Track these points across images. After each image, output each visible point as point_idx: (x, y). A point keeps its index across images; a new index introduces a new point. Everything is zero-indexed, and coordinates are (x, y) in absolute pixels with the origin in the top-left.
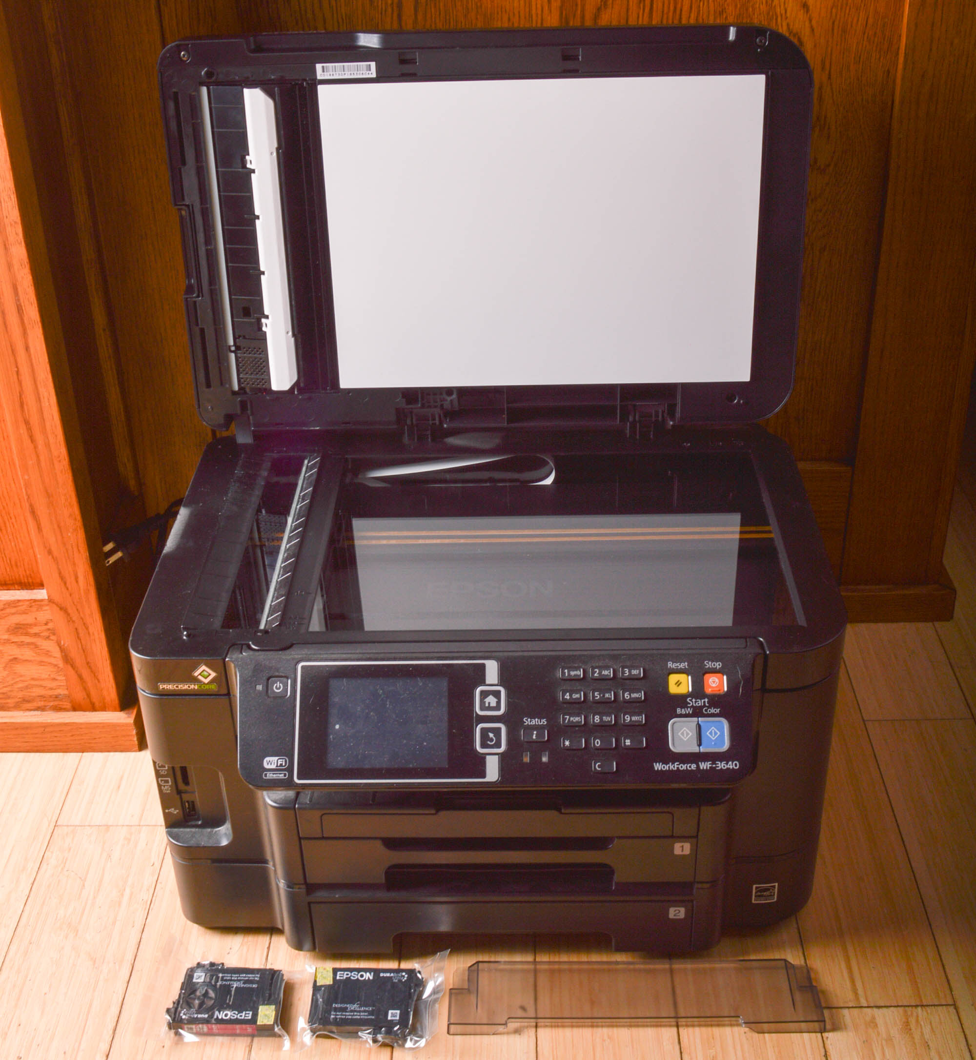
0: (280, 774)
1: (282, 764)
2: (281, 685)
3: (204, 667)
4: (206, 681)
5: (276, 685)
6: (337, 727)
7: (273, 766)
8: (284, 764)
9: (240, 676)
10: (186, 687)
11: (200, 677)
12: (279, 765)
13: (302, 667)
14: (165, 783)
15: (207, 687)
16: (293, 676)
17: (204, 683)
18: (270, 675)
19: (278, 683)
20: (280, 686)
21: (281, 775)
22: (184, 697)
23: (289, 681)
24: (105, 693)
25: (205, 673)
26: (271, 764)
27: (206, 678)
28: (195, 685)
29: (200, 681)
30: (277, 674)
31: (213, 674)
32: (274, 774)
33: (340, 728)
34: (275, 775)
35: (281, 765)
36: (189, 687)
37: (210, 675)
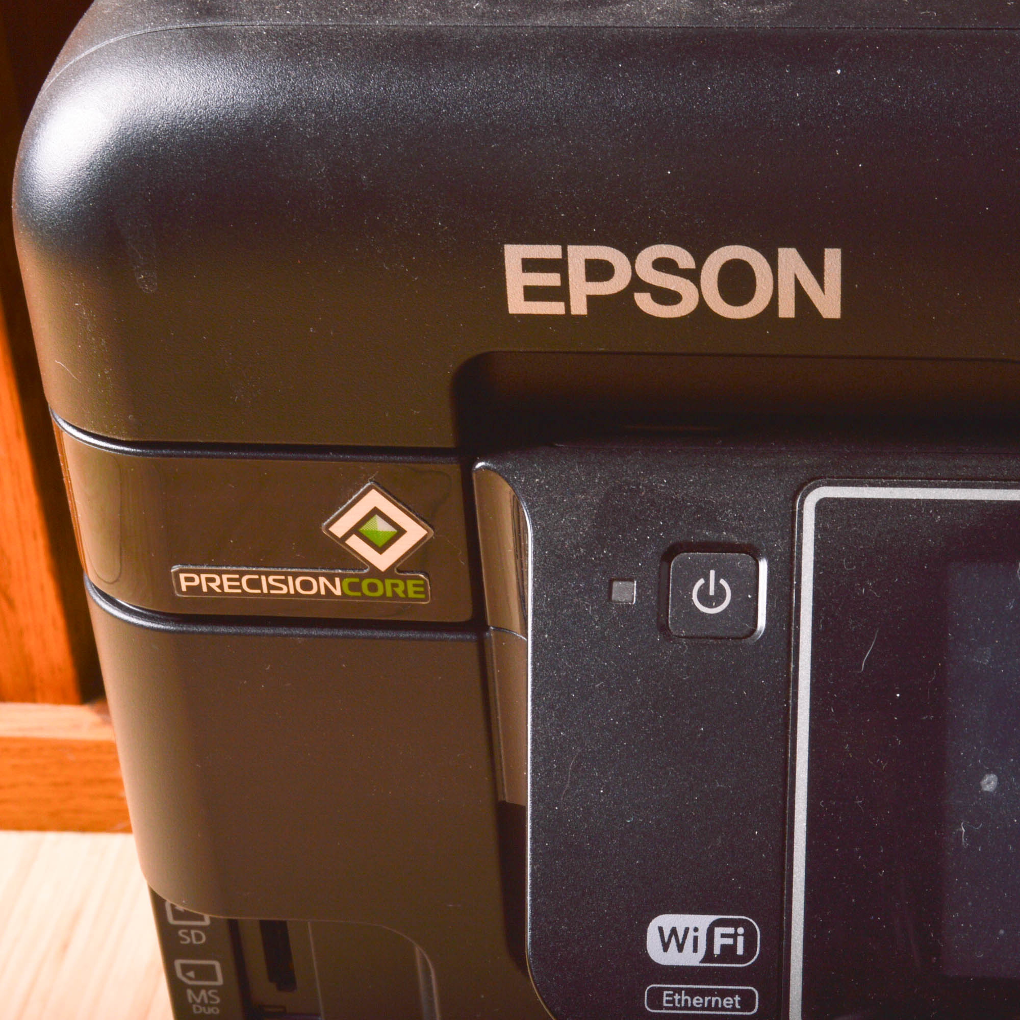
0: (723, 994)
1: (734, 946)
2: (723, 582)
3: (374, 499)
4: (383, 561)
5: (701, 582)
6: (989, 783)
7: (691, 958)
8: (740, 951)
9: (536, 540)
10: (293, 586)
11: (355, 543)
12: (717, 951)
13: (823, 506)
14: (197, 978)
15: (385, 588)
16: (779, 545)
17: (375, 572)
18: (677, 537)
19: (712, 573)
20: (719, 588)
21: (727, 1002)
22: (283, 631)
23: (763, 566)
24: (32, 643)
25: (380, 526)
26: (680, 948)
27: (381, 550)
28: (331, 579)
29: (354, 562)
30: (708, 534)
31: (415, 532)
32: (692, 993)
33: (1001, 786)
34: (697, 1001)
35: (728, 952)
36: (306, 585)
37: (400, 532)
